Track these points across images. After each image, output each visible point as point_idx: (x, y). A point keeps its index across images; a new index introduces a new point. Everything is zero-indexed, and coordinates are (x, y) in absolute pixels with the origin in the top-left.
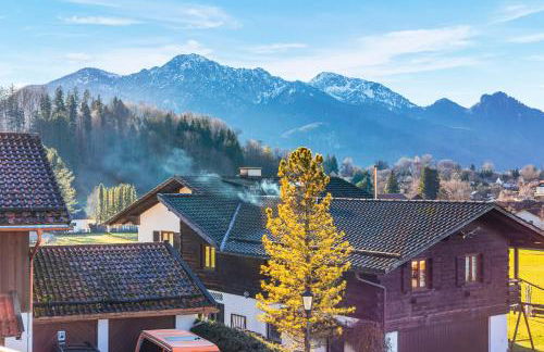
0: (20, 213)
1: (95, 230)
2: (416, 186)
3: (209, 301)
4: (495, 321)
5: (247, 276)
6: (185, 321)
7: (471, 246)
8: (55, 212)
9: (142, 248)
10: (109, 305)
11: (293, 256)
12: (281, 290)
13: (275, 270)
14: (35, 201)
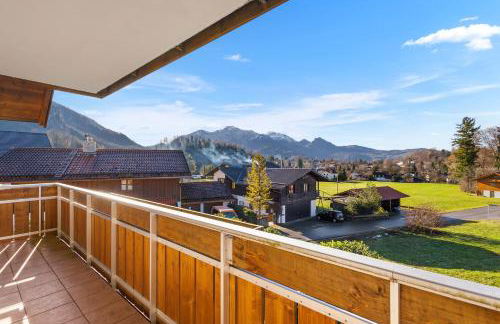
0: (177, 173)
1: (202, 178)
2: (296, 164)
3: (232, 198)
4: (312, 202)
5: (243, 190)
6: (225, 203)
7: (305, 181)
8: (187, 173)
9: (213, 183)
10: (203, 199)
11: (256, 185)
12: (252, 194)
13: (250, 188)
14: (181, 169)
